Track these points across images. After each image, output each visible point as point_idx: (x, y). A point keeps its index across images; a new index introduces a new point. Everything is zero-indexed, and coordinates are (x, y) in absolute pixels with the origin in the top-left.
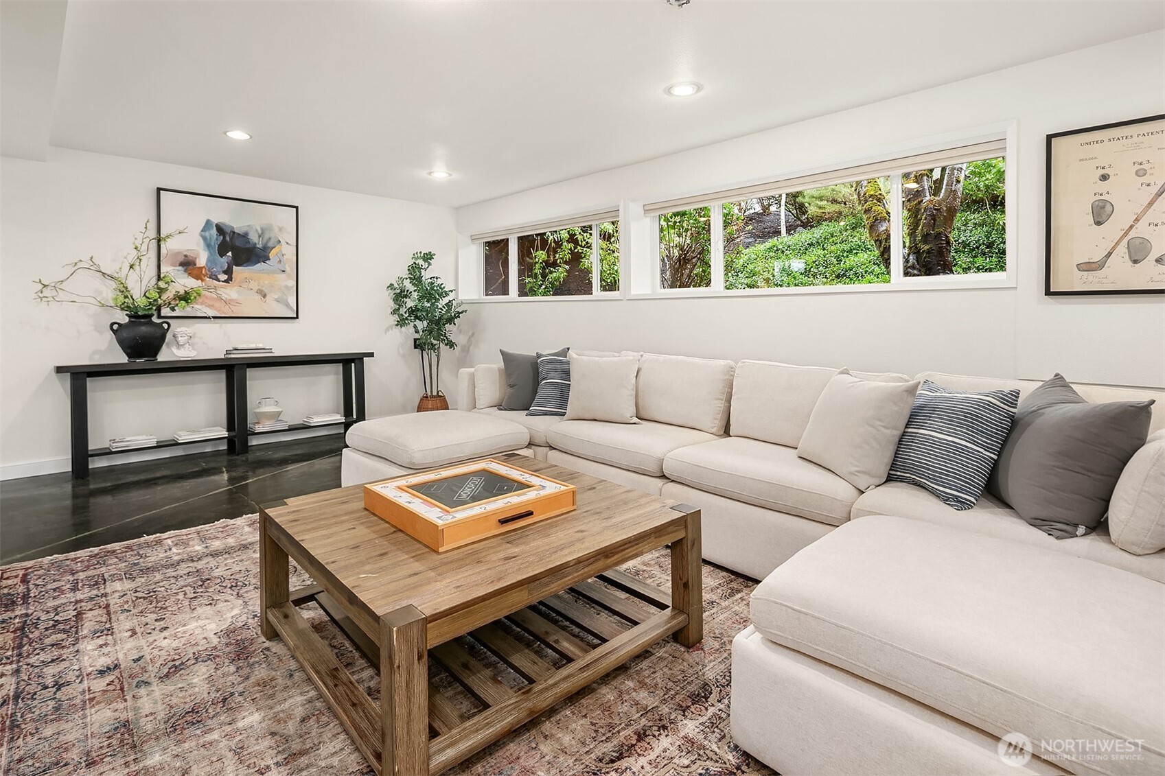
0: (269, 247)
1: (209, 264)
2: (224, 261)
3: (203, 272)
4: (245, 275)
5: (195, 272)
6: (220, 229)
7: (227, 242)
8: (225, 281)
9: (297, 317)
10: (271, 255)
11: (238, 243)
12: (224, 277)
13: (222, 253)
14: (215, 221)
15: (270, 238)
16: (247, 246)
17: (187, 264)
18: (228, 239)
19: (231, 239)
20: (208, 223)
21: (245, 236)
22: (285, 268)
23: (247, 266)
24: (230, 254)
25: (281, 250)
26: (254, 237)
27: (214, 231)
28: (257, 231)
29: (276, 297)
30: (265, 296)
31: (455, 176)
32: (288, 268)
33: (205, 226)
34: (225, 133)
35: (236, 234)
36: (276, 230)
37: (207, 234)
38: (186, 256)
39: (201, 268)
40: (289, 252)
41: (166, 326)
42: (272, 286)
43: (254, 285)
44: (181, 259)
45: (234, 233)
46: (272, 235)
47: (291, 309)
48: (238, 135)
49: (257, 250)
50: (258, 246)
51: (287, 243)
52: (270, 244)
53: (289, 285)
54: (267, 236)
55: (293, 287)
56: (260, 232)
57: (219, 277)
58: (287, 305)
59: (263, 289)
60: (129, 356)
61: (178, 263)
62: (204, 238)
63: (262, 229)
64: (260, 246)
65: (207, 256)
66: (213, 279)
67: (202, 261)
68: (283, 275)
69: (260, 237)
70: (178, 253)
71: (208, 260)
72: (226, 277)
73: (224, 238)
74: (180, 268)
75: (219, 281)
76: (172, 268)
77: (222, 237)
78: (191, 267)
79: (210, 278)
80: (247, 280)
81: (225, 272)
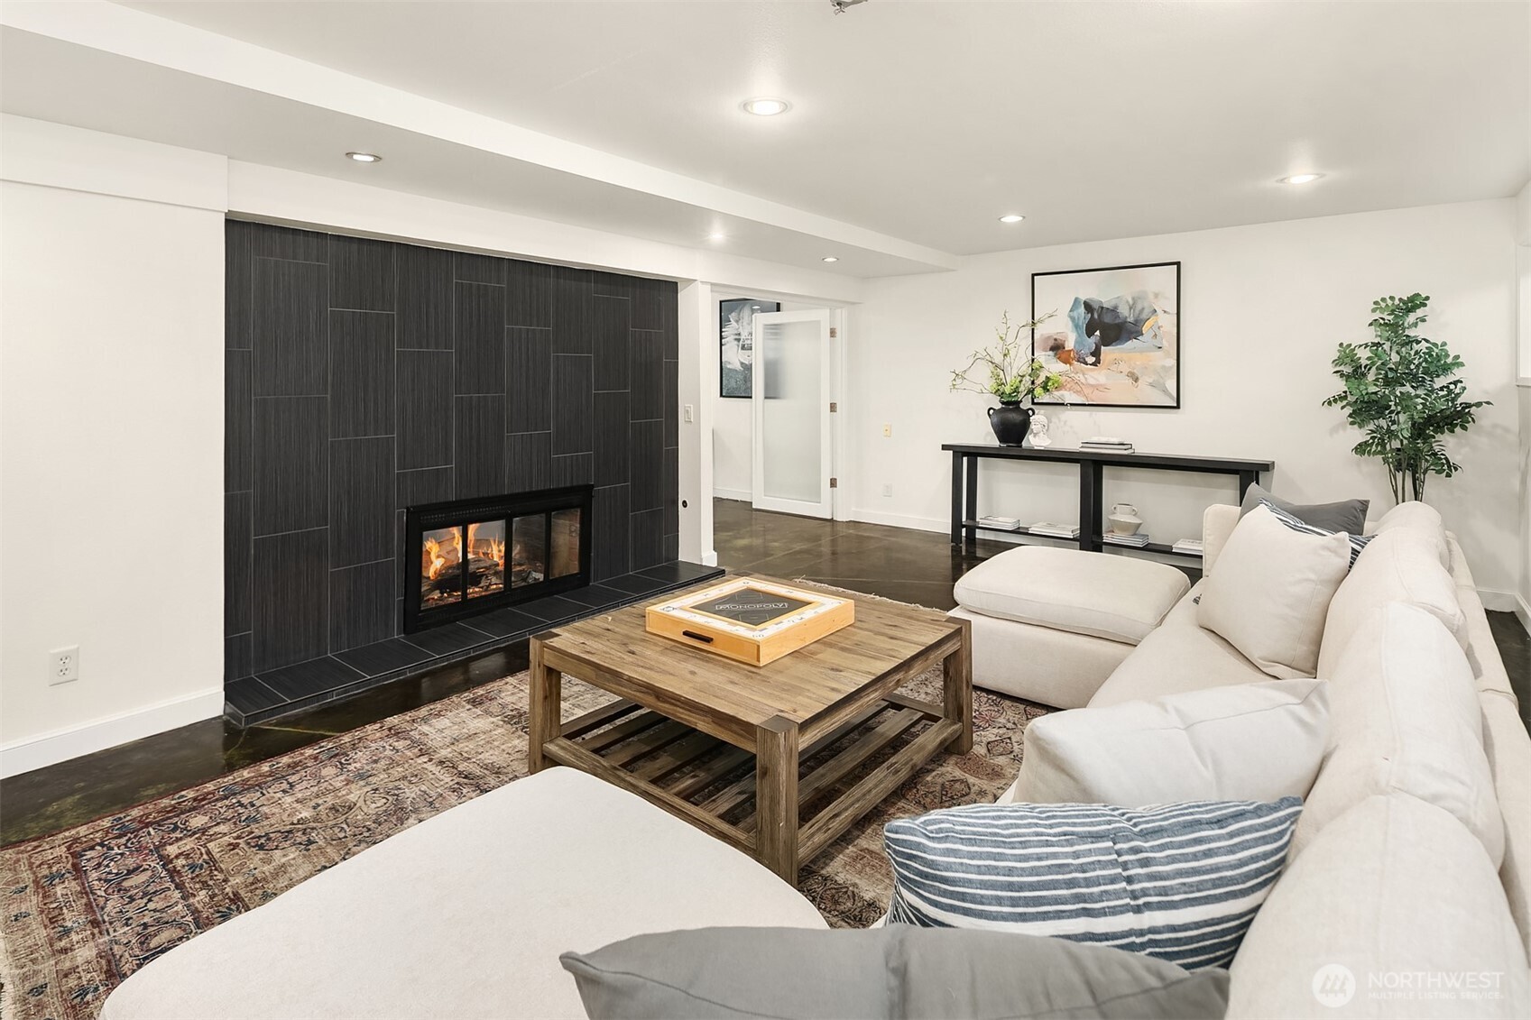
0: (1141, 320)
1: (1077, 346)
2: (1091, 342)
3: (1072, 355)
4: (1114, 356)
5: (1064, 356)
6: (1088, 307)
7: (1094, 319)
8: (1093, 364)
9: (1178, 407)
10: (1144, 329)
11: (1108, 319)
12: (1091, 360)
13: (1090, 333)
14: (1083, 298)
15: (1143, 309)
16: (1117, 322)
17: (1057, 348)
18: (1096, 316)
19: (1099, 316)
20: (1076, 300)
21: (1114, 311)
22: (1161, 343)
23: (1117, 345)
24: (1098, 333)
25: (1157, 322)
26: (1124, 311)
27: (1082, 309)
28: (1127, 302)
29: (1151, 381)
30: (1136, 380)
31: (1332, 175)
32: (1165, 344)
33: (1073, 306)
34: (1000, 219)
35: (1104, 311)
36: (1151, 296)
37: (1075, 314)
38: (1056, 340)
39: (1070, 351)
40: (1168, 323)
41: (1030, 412)
42: (1146, 368)
43: (1125, 368)
44: (1051, 343)
45: (1102, 308)
46: (1146, 305)
47: (1170, 395)
48: (1012, 219)
49: (1127, 325)
50: (1129, 320)
51: (1165, 312)
52: (1144, 316)
53: (1167, 365)
54: (1139, 307)
55: (1173, 366)
56: (1131, 302)
57: (1087, 359)
58: (1165, 391)
59: (1135, 371)
60: (1001, 440)
61: (1049, 347)
62: (1073, 319)
63: (1133, 299)
64: (1131, 319)
65: (1074, 338)
66: (1081, 362)
67: (1070, 345)
68: (1160, 353)
69: (1130, 308)
70: (1049, 337)
71: (1076, 342)
72: (1094, 359)
73: (1092, 315)
74: (1051, 353)
75: (1087, 364)
76: (1044, 353)
77: (1090, 315)
78: (1060, 351)
79: (1078, 361)
80: (1116, 362)
81: (1093, 354)
